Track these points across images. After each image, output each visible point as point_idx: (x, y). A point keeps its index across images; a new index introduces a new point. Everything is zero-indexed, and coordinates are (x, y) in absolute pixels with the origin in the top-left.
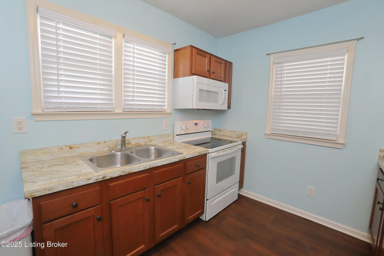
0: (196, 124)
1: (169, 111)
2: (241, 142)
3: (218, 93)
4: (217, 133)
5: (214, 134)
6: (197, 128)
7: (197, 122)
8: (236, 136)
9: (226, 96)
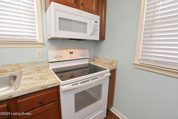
0: (71, 53)
2: (109, 70)
3: (86, 24)
4: (95, 60)
5: (94, 60)
6: (72, 56)
7: (71, 51)
8: (108, 63)
9: (97, 27)
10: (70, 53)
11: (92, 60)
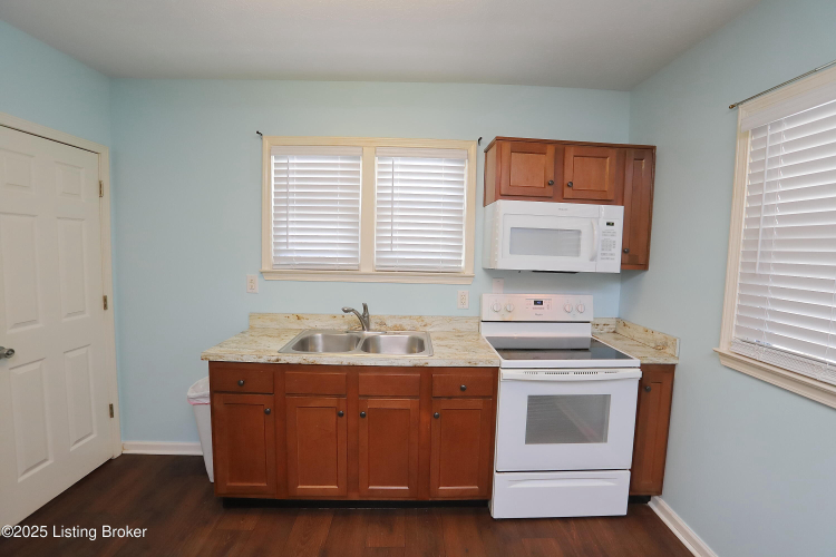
0: (538, 303)
1: (468, 272)
2: (637, 362)
3: (579, 232)
4: (619, 331)
5: (614, 332)
6: (539, 311)
7: (538, 297)
8: (653, 345)
9: (613, 239)
10: (536, 303)
11: (606, 329)
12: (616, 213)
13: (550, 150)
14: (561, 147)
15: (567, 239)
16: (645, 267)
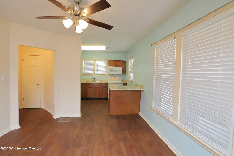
0: (114, 78)
1: (106, 74)
9: (121, 70)
12: (122, 68)
13: (115, 61)
14: (116, 61)
15: (116, 71)
16: (125, 74)
